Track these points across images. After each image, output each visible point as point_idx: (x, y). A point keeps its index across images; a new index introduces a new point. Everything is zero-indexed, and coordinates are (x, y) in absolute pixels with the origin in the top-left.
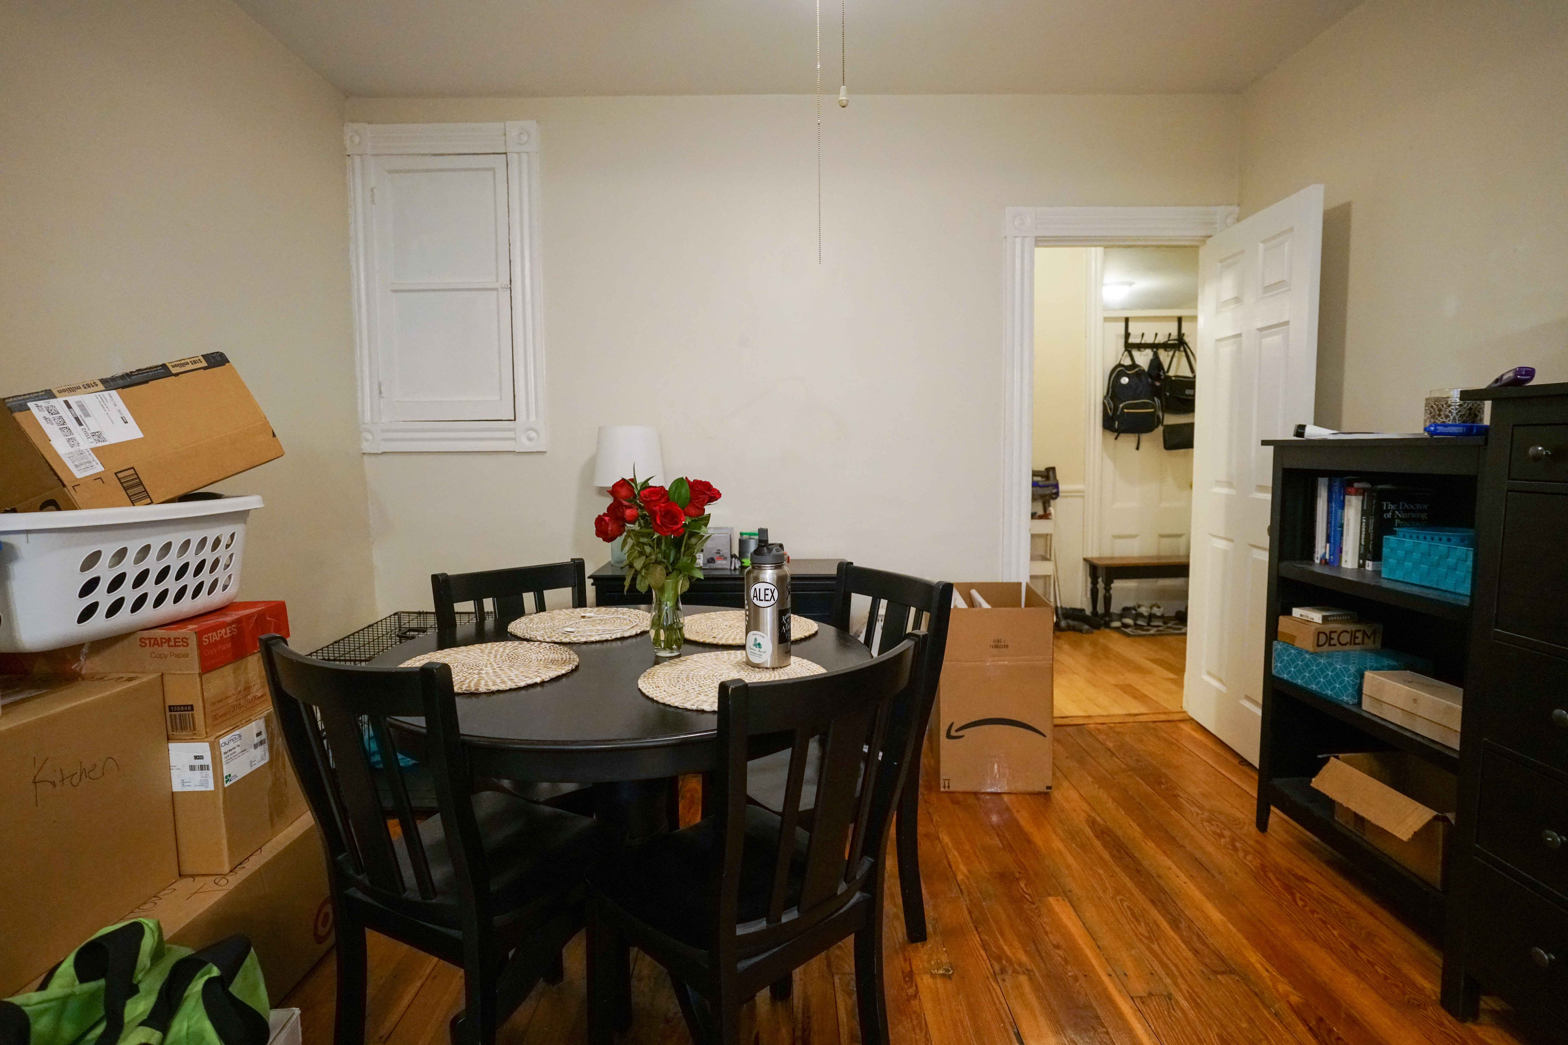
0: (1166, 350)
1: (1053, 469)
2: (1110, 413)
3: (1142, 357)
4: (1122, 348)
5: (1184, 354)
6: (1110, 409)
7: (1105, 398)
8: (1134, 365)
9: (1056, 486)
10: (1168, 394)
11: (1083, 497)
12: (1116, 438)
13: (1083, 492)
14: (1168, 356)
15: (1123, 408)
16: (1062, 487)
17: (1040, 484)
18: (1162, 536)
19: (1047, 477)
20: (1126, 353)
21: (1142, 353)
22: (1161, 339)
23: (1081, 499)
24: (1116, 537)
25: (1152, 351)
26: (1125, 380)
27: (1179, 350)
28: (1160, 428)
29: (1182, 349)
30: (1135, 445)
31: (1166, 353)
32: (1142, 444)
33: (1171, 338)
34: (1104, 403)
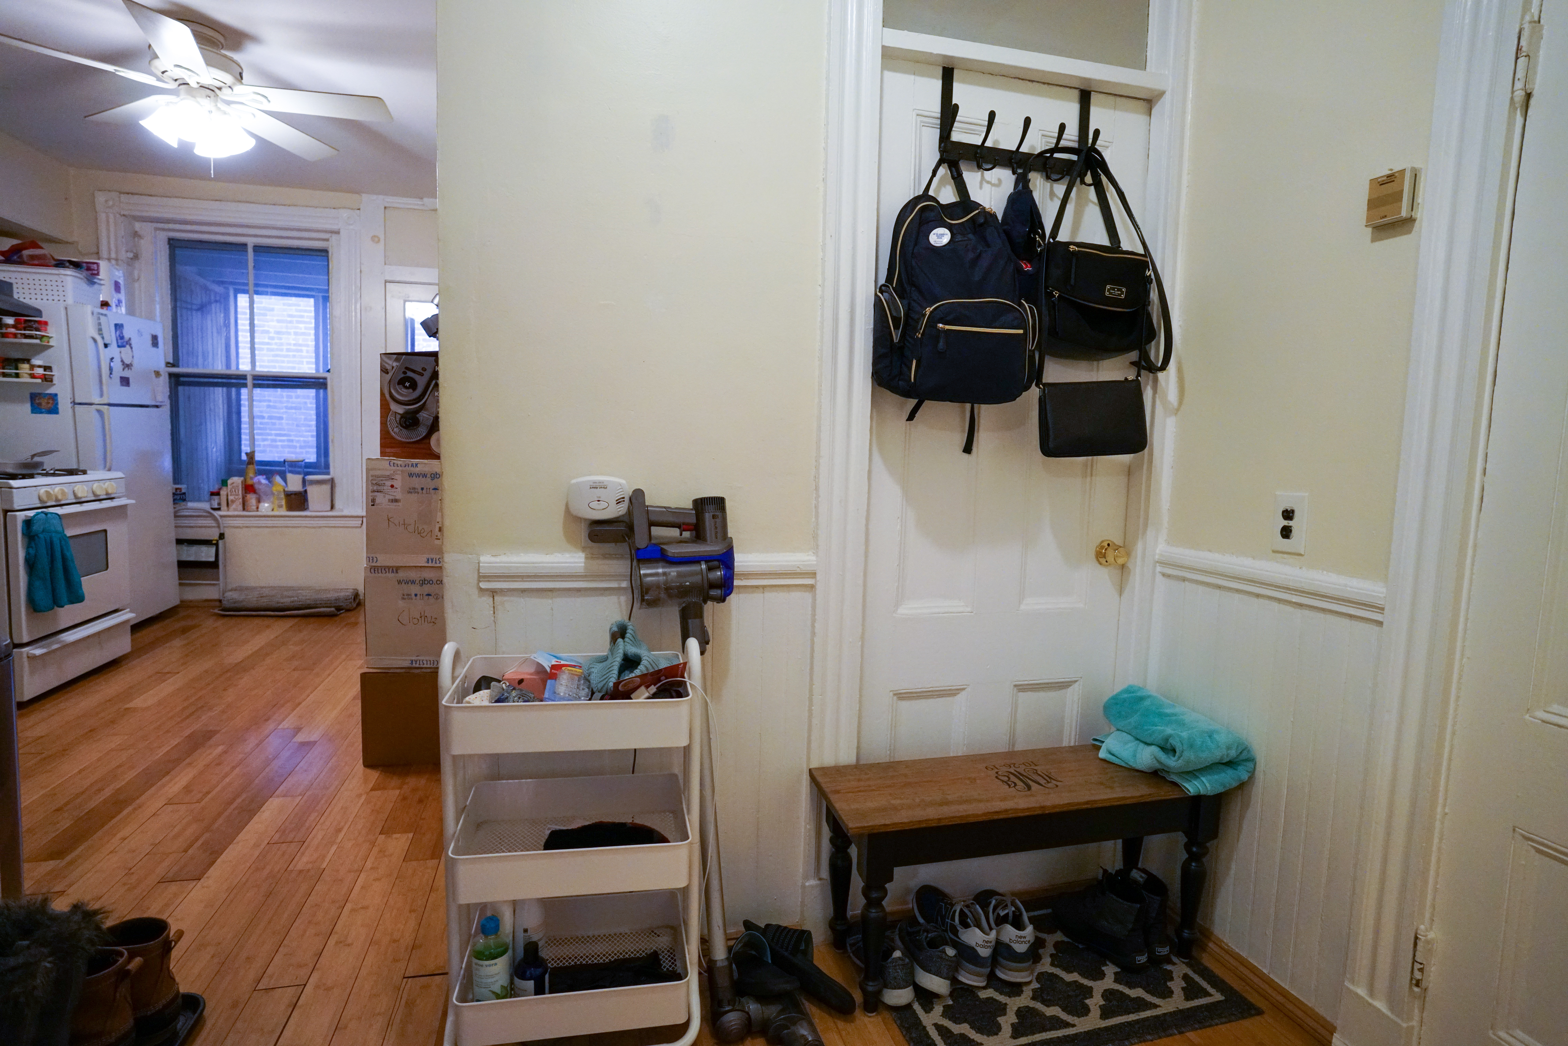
0: (1048, 178)
1: (719, 503)
2: (896, 337)
3: (986, 186)
4: (932, 155)
5: (1092, 192)
6: (896, 320)
7: (882, 289)
8: (965, 203)
9: (726, 560)
10: (1056, 294)
11: (812, 587)
12: (911, 417)
13: (813, 575)
14: (1052, 194)
15: (934, 319)
16: (742, 560)
17: (673, 550)
18: (1021, 688)
19: (698, 532)
20: (943, 171)
21: (987, 174)
22: (1035, 144)
23: (807, 596)
24: (902, 696)
25: (1014, 173)
26: (940, 237)
27: (1083, 182)
28: (1034, 392)
29: (1088, 179)
30: (960, 439)
31: (1048, 185)
32: (982, 438)
33: (1063, 143)
34: (878, 304)
